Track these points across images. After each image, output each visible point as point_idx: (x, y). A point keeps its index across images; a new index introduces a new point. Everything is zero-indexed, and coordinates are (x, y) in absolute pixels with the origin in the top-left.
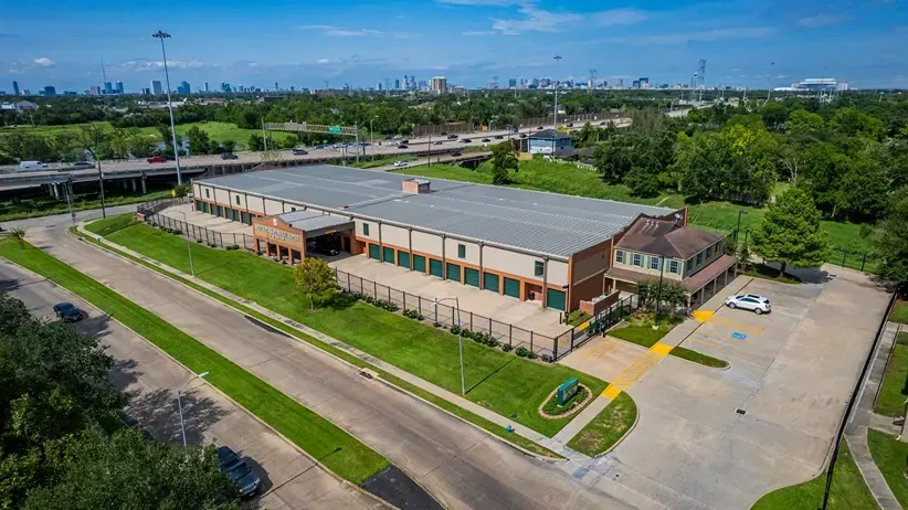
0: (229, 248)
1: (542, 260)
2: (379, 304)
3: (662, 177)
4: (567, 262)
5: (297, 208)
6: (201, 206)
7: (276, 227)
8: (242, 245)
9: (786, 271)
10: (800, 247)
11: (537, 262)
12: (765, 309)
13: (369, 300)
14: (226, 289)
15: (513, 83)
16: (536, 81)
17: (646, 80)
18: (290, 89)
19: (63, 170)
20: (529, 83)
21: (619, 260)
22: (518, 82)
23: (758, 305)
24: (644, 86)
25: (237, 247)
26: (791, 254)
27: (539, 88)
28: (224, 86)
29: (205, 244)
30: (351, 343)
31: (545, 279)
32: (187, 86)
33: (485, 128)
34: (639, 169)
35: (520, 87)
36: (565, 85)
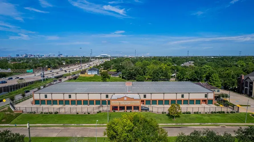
1: (207, 94)
4: (213, 93)
6: (39, 102)
15: (18, 55)
16: (27, 55)
17: (62, 54)
20: (24, 55)
27: (29, 57)
31: (208, 98)
35: (21, 57)
36: (37, 56)
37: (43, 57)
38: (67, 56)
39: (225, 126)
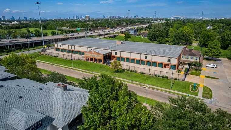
0: (77, 60)
1: (170, 58)
2: (131, 71)
3: (167, 39)
4: (177, 58)
5: (93, 49)
6: (57, 49)
7: (94, 54)
8: (80, 59)
9: (213, 59)
10: (218, 53)
11: (168, 59)
12: (216, 67)
13: (128, 70)
14: (86, 70)
15: (104, 17)
16: (110, 16)
17: (137, 16)
18: (44, 19)
19: (11, 41)
20: (109, 17)
21: (183, 58)
22: (106, 17)
23: (214, 66)
24: (137, 18)
25: (79, 60)
26: (216, 55)
27: (111, 18)
28: (25, 18)
29: (68, 59)
30: (133, 81)
31: (171, 63)
32: (13, 18)
33: (108, 28)
34: (161, 37)
35: (107, 18)
36: (118, 17)
37: (122, 18)
38: (142, 17)
39: (145, 87)
